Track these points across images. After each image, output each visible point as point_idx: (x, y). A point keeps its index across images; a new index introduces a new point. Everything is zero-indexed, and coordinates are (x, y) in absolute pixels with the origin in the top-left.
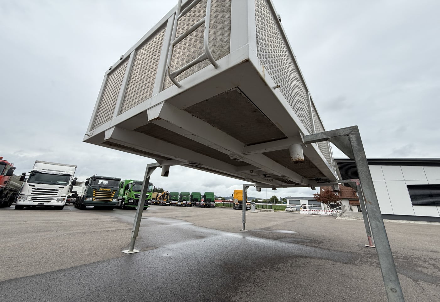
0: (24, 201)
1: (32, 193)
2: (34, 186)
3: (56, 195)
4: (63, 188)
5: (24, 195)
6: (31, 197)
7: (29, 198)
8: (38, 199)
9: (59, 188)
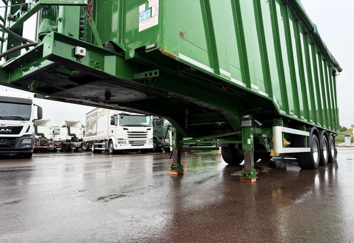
0: (124, 145)
1: (128, 137)
2: (127, 129)
3: (147, 137)
4: (150, 129)
5: (123, 139)
6: (129, 141)
7: (127, 142)
8: (134, 142)
9: (148, 129)
